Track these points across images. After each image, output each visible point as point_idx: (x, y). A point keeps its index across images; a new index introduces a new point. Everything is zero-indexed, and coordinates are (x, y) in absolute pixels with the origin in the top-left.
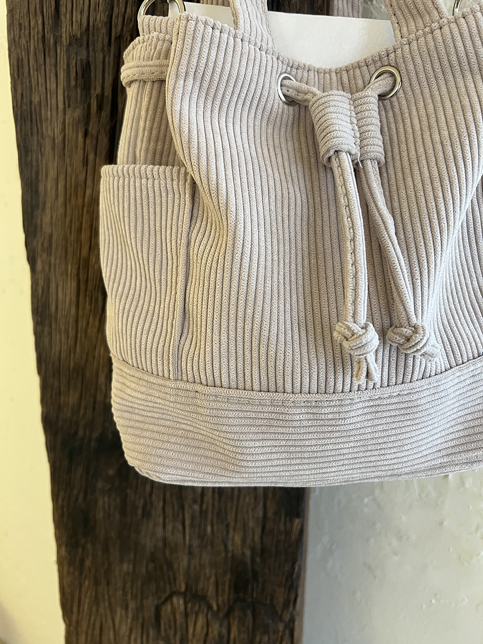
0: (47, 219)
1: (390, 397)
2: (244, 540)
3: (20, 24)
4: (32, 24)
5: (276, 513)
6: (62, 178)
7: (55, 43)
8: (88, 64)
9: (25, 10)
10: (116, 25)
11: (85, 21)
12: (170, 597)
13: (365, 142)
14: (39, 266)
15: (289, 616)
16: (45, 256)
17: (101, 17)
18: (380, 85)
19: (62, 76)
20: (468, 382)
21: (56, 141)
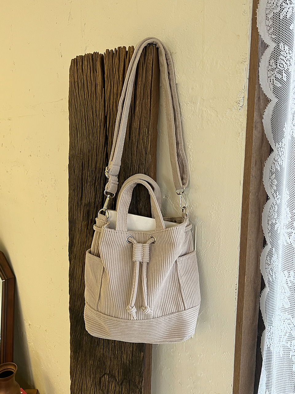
0: (75, 250)
1: (144, 322)
2: (127, 358)
3: (72, 198)
4: (75, 198)
5: (136, 350)
6: (80, 239)
7: (81, 204)
8: (89, 210)
9: (74, 195)
10: (97, 203)
11: (89, 200)
12: (104, 375)
13: (143, 258)
14: (72, 263)
15: (140, 386)
16: (74, 260)
17: (93, 200)
18: (152, 240)
19: (82, 213)
20: (168, 320)
21: (79, 229)
